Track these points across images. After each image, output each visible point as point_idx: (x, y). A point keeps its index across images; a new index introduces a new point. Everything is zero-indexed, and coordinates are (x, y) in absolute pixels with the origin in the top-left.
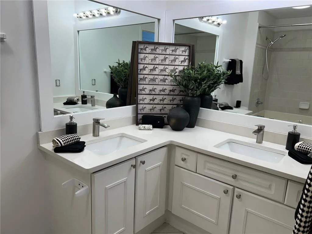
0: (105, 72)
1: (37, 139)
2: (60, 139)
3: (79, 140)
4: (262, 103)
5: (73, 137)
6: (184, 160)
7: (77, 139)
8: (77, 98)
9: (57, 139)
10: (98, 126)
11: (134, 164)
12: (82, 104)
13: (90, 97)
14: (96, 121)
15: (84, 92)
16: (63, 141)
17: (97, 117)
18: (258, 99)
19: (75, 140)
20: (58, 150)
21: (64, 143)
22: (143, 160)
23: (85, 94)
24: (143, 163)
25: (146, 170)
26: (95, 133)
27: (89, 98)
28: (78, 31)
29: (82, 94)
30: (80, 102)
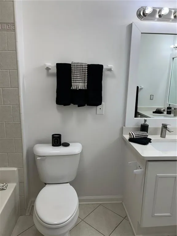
1: (122, 130)
2: (133, 133)
3: (146, 136)
5: (143, 134)
7: (146, 135)
8: (164, 109)
9: (132, 133)
10: (165, 129)
12: (167, 114)
13: (174, 109)
14: (164, 126)
15: (170, 105)
16: (135, 135)
17: (165, 123)
19: (144, 136)
20: (131, 140)
21: (136, 137)
23: (171, 106)
26: (163, 135)
27: (172, 110)
28: (173, 58)
29: (168, 107)
30: (165, 113)
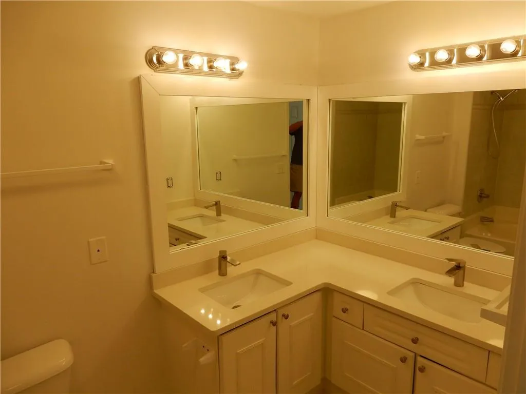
0: (235, 160)
4: (488, 197)
6: (345, 311)
10: (225, 262)
11: (274, 320)
17: (224, 248)
18: (482, 190)
22: (286, 313)
24: (286, 317)
25: (290, 326)
26: (222, 271)
28: (197, 108)
